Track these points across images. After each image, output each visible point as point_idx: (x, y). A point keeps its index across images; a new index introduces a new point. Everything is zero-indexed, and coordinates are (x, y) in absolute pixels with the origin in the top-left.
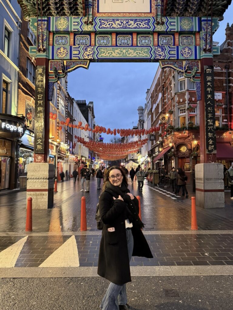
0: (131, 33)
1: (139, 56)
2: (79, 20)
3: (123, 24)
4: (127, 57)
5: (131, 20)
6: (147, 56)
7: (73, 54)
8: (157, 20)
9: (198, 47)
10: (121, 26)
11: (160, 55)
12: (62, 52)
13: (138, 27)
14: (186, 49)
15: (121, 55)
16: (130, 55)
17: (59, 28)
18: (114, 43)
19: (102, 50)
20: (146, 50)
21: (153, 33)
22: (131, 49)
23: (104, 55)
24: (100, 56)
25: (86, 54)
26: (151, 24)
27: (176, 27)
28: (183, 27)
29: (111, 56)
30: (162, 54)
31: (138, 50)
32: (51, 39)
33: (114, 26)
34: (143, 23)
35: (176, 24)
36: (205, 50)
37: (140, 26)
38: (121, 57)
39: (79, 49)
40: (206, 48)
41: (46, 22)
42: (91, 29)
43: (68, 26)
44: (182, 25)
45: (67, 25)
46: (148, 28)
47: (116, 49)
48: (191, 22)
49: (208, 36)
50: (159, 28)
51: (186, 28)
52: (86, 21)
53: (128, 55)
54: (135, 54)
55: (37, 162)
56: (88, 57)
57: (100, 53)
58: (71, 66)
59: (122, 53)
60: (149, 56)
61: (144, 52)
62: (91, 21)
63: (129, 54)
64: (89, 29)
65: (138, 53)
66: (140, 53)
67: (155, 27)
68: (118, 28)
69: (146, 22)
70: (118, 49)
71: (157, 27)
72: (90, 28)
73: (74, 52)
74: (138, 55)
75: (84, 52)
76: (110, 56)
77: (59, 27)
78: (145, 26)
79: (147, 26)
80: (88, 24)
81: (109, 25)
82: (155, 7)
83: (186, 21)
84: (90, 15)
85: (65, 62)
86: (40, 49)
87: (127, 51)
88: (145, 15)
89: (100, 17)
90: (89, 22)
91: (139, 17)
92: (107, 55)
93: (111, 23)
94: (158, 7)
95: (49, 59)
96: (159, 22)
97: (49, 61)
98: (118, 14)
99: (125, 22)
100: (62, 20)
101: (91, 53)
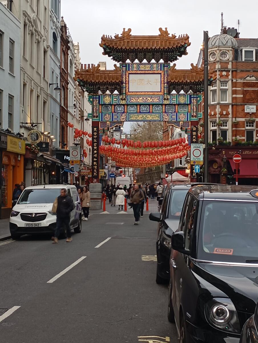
0: (149, 105)
2: (117, 97)
3: (143, 100)
4: (146, 119)
5: (148, 97)
6: (158, 119)
7: (114, 118)
8: (164, 97)
9: (189, 113)
10: (143, 101)
11: (166, 119)
12: (107, 117)
13: (153, 101)
14: (182, 114)
15: (142, 119)
16: (148, 119)
18: (138, 111)
19: (131, 116)
20: (158, 115)
21: (162, 105)
22: (148, 115)
23: (132, 118)
24: (130, 119)
25: (122, 118)
26: (160, 100)
27: (176, 101)
30: (167, 118)
31: (153, 115)
32: (100, 109)
33: (138, 101)
34: (156, 99)
35: (175, 99)
36: (193, 116)
39: (117, 115)
41: (98, 99)
42: (125, 103)
43: (111, 101)
44: (179, 100)
46: (159, 102)
48: (185, 98)
49: (194, 107)
50: (166, 102)
51: (182, 102)
52: (122, 98)
54: (151, 118)
55: (94, 183)
56: (123, 120)
58: (112, 125)
59: (143, 117)
61: (156, 117)
62: (125, 98)
65: (153, 118)
66: (154, 117)
67: (163, 101)
68: (141, 102)
69: (158, 98)
70: (141, 115)
77: (106, 102)
78: (157, 101)
79: (158, 101)
80: (122, 100)
81: (135, 100)
82: (163, 88)
83: (182, 97)
84: (124, 94)
85: (109, 122)
86: (95, 116)
87: (146, 116)
88: (158, 94)
89: (130, 95)
90: (123, 99)
91: (154, 95)
92: (134, 118)
93: (136, 99)
94: (165, 88)
95: (99, 121)
96: (165, 99)
97: (100, 122)
98: (141, 93)
99: (145, 99)
100: (107, 97)
101: (125, 117)
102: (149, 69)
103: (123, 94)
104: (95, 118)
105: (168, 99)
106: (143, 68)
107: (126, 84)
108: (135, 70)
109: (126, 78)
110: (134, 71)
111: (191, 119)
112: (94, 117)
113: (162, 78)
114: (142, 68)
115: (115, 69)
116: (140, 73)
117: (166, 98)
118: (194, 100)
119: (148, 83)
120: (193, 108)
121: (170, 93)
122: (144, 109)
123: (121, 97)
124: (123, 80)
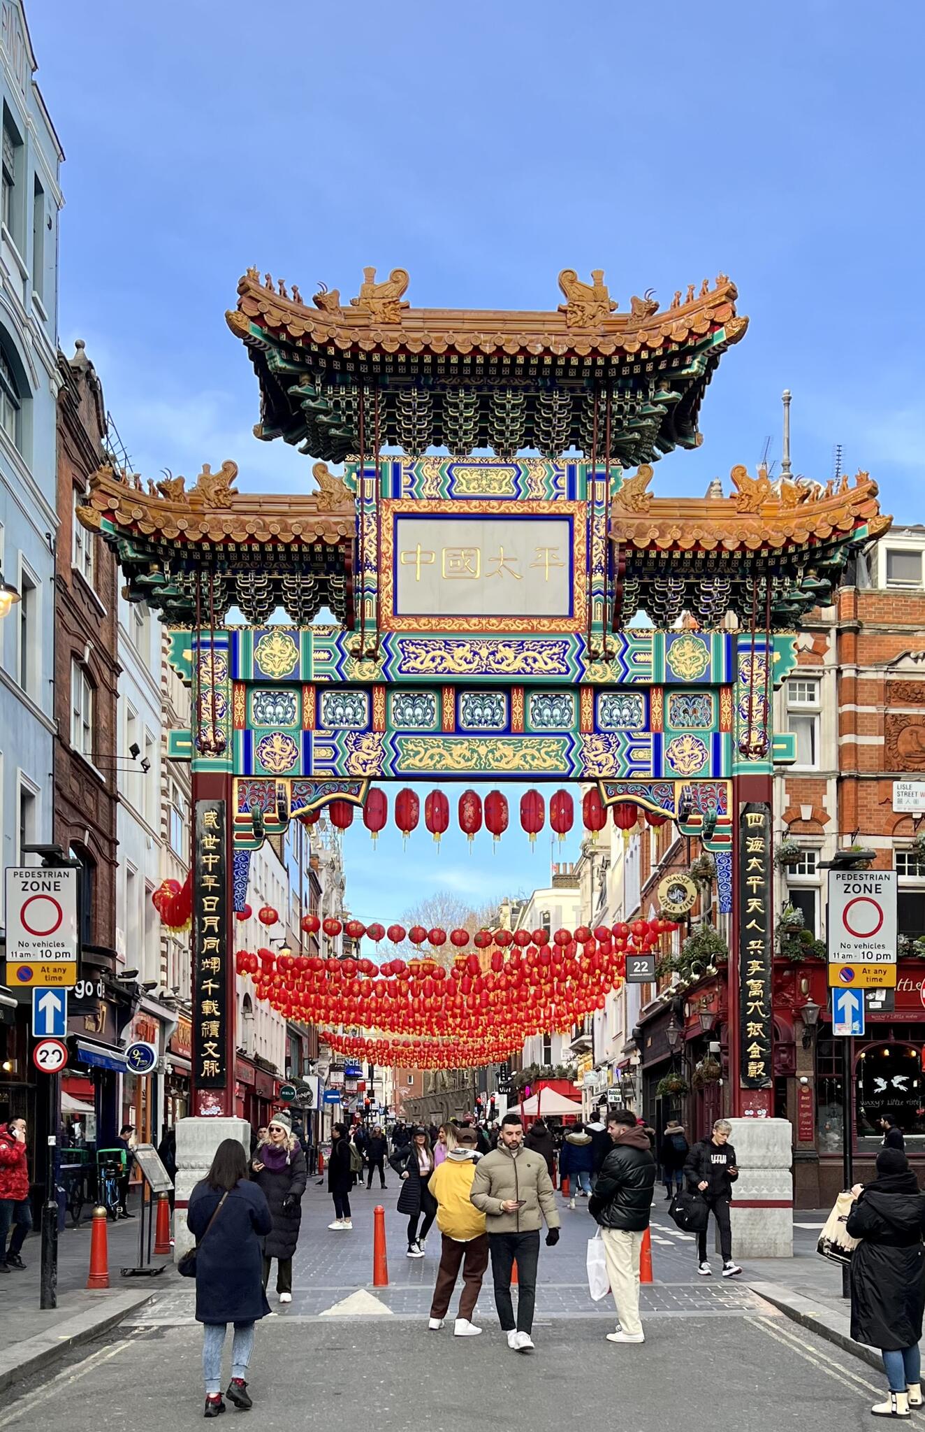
0: (507, 688)
1: (531, 765)
2: (333, 643)
3: (477, 658)
4: (492, 769)
5: (504, 646)
6: (556, 766)
7: (316, 761)
8: (590, 643)
10: (473, 666)
11: (599, 765)
12: (277, 750)
13: (528, 669)
14: (684, 742)
15: (472, 763)
16: (502, 764)
17: (266, 671)
18: (449, 719)
19: (411, 746)
20: (554, 747)
21: (577, 688)
22: (503, 744)
23: (416, 761)
24: (403, 766)
25: (357, 758)
26: (570, 659)
27: (652, 670)
28: (677, 670)
29: (438, 766)
30: (608, 760)
31: (527, 747)
32: (239, 706)
33: (449, 664)
34: (544, 654)
35: (651, 658)
36: (745, 750)
37: (533, 665)
38: (473, 769)
39: (334, 743)
40: (749, 742)
41: (224, 652)
42: (374, 675)
43: (298, 664)
44: (672, 662)
45: (293, 660)
46: (560, 673)
47: (456, 744)
48: (702, 650)
49: (756, 700)
50: (599, 673)
51: (688, 671)
52: (357, 647)
53: (494, 764)
54: (517, 761)
55: (205, 1115)
56: (365, 771)
57: (403, 757)
58: (307, 798)
59: (476, 755)
60: (563, 769)
61: (547, 753)
62: (373, 646)
63: (497, 760)
64: (367, 673)
65: (529, 758)
66: (534, 758)
67: (583, 670)
68: (461, 673)
69: (556, 650)
70: (462, 744)
71: (590, 670)
72: (370, 672)
73: (317, 753)
74: (527, 762)
75: (352, 753)
76: (435, 765)
77: (268, 668)
78: (551, 665)
79: (557, 665)
80: (361, 659)
81: (433, 660)
82: (584, 598)
83: (688, 647)
84: (371, 624)
85: (287, 784)
86: (208, 743)
87: (492, 751)
88: (553, 627)
89: (401, 632)
90: (365, 650)
91: (534, 631)
92: (427, 761)
93: (438, 653)
94: (593, 598)
95: (234, 776)
96: (596, 652)
97: (236, 780)
98: (462, 621)
99: (484, 653)
100: (277, 643)
101: (374, 754)
102: (503, 489)
103: (363, 624)
104: (210, 758)
105: (609, 657)
106: (474, 484)
107: (377, 569)
108: (430, 498)
109: (378, 538)
110: (424, 502)
111: (738, 769)
112: (204, 748)
113: (577, 539)
114: (468, 482)
115: (319, 489)
116: (455, 510)
117: (601, 650)
118: (756, 664)
119: (503, 569)
120: (745, 705)
121: (622, 625)
122: (478, 711)
123: (351, 642)
124: (363, 549)
